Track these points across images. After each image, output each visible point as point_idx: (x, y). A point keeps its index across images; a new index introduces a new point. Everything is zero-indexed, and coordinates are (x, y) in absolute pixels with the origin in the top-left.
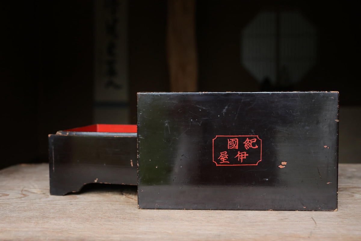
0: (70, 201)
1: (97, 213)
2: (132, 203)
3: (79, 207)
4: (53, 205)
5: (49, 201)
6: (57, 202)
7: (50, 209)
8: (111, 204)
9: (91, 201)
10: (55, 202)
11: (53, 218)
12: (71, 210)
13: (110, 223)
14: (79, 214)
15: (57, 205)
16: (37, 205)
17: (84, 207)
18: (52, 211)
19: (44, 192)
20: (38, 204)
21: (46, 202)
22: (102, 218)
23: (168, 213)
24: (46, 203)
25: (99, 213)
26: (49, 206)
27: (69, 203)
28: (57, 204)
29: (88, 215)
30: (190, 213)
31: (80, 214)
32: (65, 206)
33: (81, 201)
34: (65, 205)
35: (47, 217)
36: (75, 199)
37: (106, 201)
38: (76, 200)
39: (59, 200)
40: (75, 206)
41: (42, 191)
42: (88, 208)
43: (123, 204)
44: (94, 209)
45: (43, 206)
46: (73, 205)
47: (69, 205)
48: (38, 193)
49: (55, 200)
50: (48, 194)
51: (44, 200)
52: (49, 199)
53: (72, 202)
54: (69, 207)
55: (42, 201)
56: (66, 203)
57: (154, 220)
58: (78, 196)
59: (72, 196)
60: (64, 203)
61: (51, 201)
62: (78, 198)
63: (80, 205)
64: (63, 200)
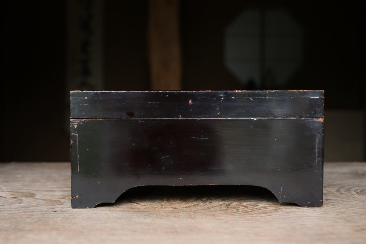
0: (52, 207)
1: (93, 223)
2: (139, 209)
3: (66, 215)
4: (29, 213)
5: (23, 207)
7: (26, 218)
10: (31, 208)
11: (31, 231)
12: (55, 220)
14: (68, 225)
15: (34, 213)
16: (7, 212)
17: (73, 216)
18: (28, 220)
19: (16, 196)
20: (8, 211)
21: (19, 209)
22: (102, 230)
24: (19, 210)
25: (96, 223)
26: (23, 214)
27: (51, 209)
28: (34, 212)
29: (81, 226)
32: (46, 214)
35: (21, 230)
36: (59, 205)
38: (61, 206)
39: (37, 206)
40: (60, 214)
41: (12, 195)
42: (79, 217)
43: (127, 211)
45: (15, 214)
46: (58, 212)
47: (52, 212)
48: (8, 197)
49: (32, 206)
50: (21, 199)
51: (16, 206)
52: (22, 205)
53: (56, 209)
54: (52, 215)
55: (12, 207)
56: (46, 210)
57: (177, 232)
58: (63, 201)
59: (55, 201)
60: (44, 210)
61: (25, 208)
62: (63, 204)
63: (66, 212)
64: (43, 206)
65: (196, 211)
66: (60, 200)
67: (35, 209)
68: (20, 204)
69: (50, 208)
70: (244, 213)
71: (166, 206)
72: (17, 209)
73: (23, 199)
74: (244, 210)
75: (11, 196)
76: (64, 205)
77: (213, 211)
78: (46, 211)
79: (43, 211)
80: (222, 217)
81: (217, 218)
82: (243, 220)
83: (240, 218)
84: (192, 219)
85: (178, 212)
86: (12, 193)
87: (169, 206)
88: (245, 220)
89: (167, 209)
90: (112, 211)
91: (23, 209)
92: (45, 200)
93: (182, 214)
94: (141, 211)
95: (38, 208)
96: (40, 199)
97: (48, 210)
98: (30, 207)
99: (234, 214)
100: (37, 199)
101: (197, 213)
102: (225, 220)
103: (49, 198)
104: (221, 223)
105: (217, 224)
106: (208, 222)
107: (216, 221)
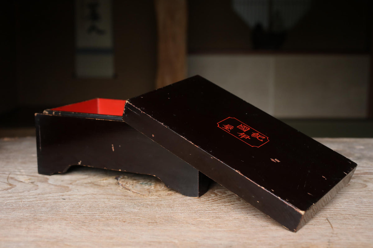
0: (62, 194)
1: (93, 212)
2: (130, 196)
3: (72, 203)
4: (44, 201)
5: (39, 194)
6: (47, 195)
8: (107, 198)
9: (85, 195)
10: (45, 196)
11: (46, 221)
12: (65, 208)
13: (109, 228)
14: (74, 214)
15: (48, 201)
16: (27, 200)
17: (78, 204)
18: (44, 209)
19: (33, 181)
20: (27, 198)
21: (36, 196)
22: (99, 220)
23: (171, 211)
24: (36, 198)
25: (96, 212)
26: (39, 202)
27: (61, 197)
28: (48, 199)
29: (84, 215)
30: (195, 213)
31: (75, 214)
32: (58, 202)
33: (74, 195)
34: (56, 201)
35: (39, 220)
36: (68, 191)
37: (102, 194)
38: (69, 193)
39: (50, 193)
40: (68, 202)
41: (29, 179)
42: (83, 205)
43: (121, 199)
44: (90, 207)
45: (33, 202)
46: (66, 200)
47: (62, 200)
48: (27, 182)
49: (46, 193)
50: (37, 184)
51: (33, 193)
52: (38, 191)
53: (65, 196)
54: (62, 203)
55: (30, 194)
56: (58, 197)
57: (156, 222)
58: (70, 186)
59: (64, 187)
60: (56, 197)
61: (41, 195)
62: (70, 190)
63: (73, 200)
64: (55, 193)
65: (175, 199)
66: (68, 186)
67: (48, 197)
68: (37, 191)
69: (60, 195)
70: (213, 201)
71: (152, 193)
72: (34, 197)
73: (39, 184)
74: (213, 198)
75: (29, 181)
76: (72, 191)
77: (188, 200)
78: (58, 199)
79: (55, 199)
80: (194, 207)
81: (191, 207)
82: (210, 210)
83: (209, 208)
84: (170, 209)
85: (161, 201)
86: (30, 177)
87: (155, 194)
88: (212, 210)
89: (153, 197)
90: (109, 199)
91: (39, 196)
92: (56, 186)
93: (163, 203)
94: (131, 199)
95: (51, 195)
96: (52, 185)
97: (59, 198)
98: (44, 194)
99: (205, 203)
100: (50, 184)
101: (176, 201)
102: (195, 210)
103: (59, 183)
104: (192, 213)
105: (189, 214)
106: (182, 212)
107: (189, 211)
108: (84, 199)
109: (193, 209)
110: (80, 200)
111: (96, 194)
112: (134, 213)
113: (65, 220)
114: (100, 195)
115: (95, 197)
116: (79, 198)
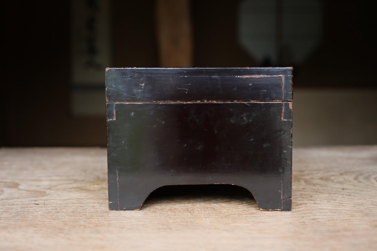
0: (35, 199)
1: (77, 218)
3: (48, 208)
4: (8, 206)
5: (2, 199)
6: (14, 200)
7: (3, 212)
8: (98, 203)
9: (68, 199)
10: (11, 201)
11: (5, 228)
12: (36, 214)
13: (99, 236)
14: (48, 220)
15: (14, 206)
17: (57, 209)
18: (5, 215)
22: (85, 227)
23: (191, 216)
25: (80, 218)
27: (33, 202)
29: (63, 221)
30: (226, 217)
31: (50, 220)
32: (27, 207)
33: (52, 200)
34: (26, 206)
36: (44, 196)
37: (91, 199)
38: (45, 198)
39: (19, 198)
42: (62, 210)
44: (73, 212)
46: (40, 205)
47: (34, 205)
49: (12, 199)
50: (3, 190)
52: (2, 196)
53: (38, 201)
54: (33, 208)
56: (28, 202)
57: (170, 228)
58: (48, 192)
59: (40, 192)
60: (26, 203)
61: (5, 200)
62: (48, 195)
63: (50, 205)
64: (25, 198)
66: (45, 191)
67: (15, 202)
69: (33, 200)
73: (5, 189)
76: (49, 196)
78: (28, 204)
79: (24, 204)
80: (223, 211)
81: (218, 211)
82: (247, 214)
83: (244, 212)
84: (189, 213)
88: (249, 214)
90: (101, 203)
91: (2, 201)
92: (28, 191)
93: (178, 207)
95: (19, 200)
96: (23, 190)
97: (30, 203)
98: (10, 199)
99: (237, 207)
100: (21, 189)
102: (226, 214)
103: (33, 188)
104: (221, 217)
105: (217, 219)
106: (207, 216)
107: (216, 215)
108: (66, 204)
109: (221, 213)
110: (59, 205)
111: (82, 199)
112: (137, 218)
113: (34, 227)
114: (88, 199)
115: (81, 202)
116: (58, 202)
